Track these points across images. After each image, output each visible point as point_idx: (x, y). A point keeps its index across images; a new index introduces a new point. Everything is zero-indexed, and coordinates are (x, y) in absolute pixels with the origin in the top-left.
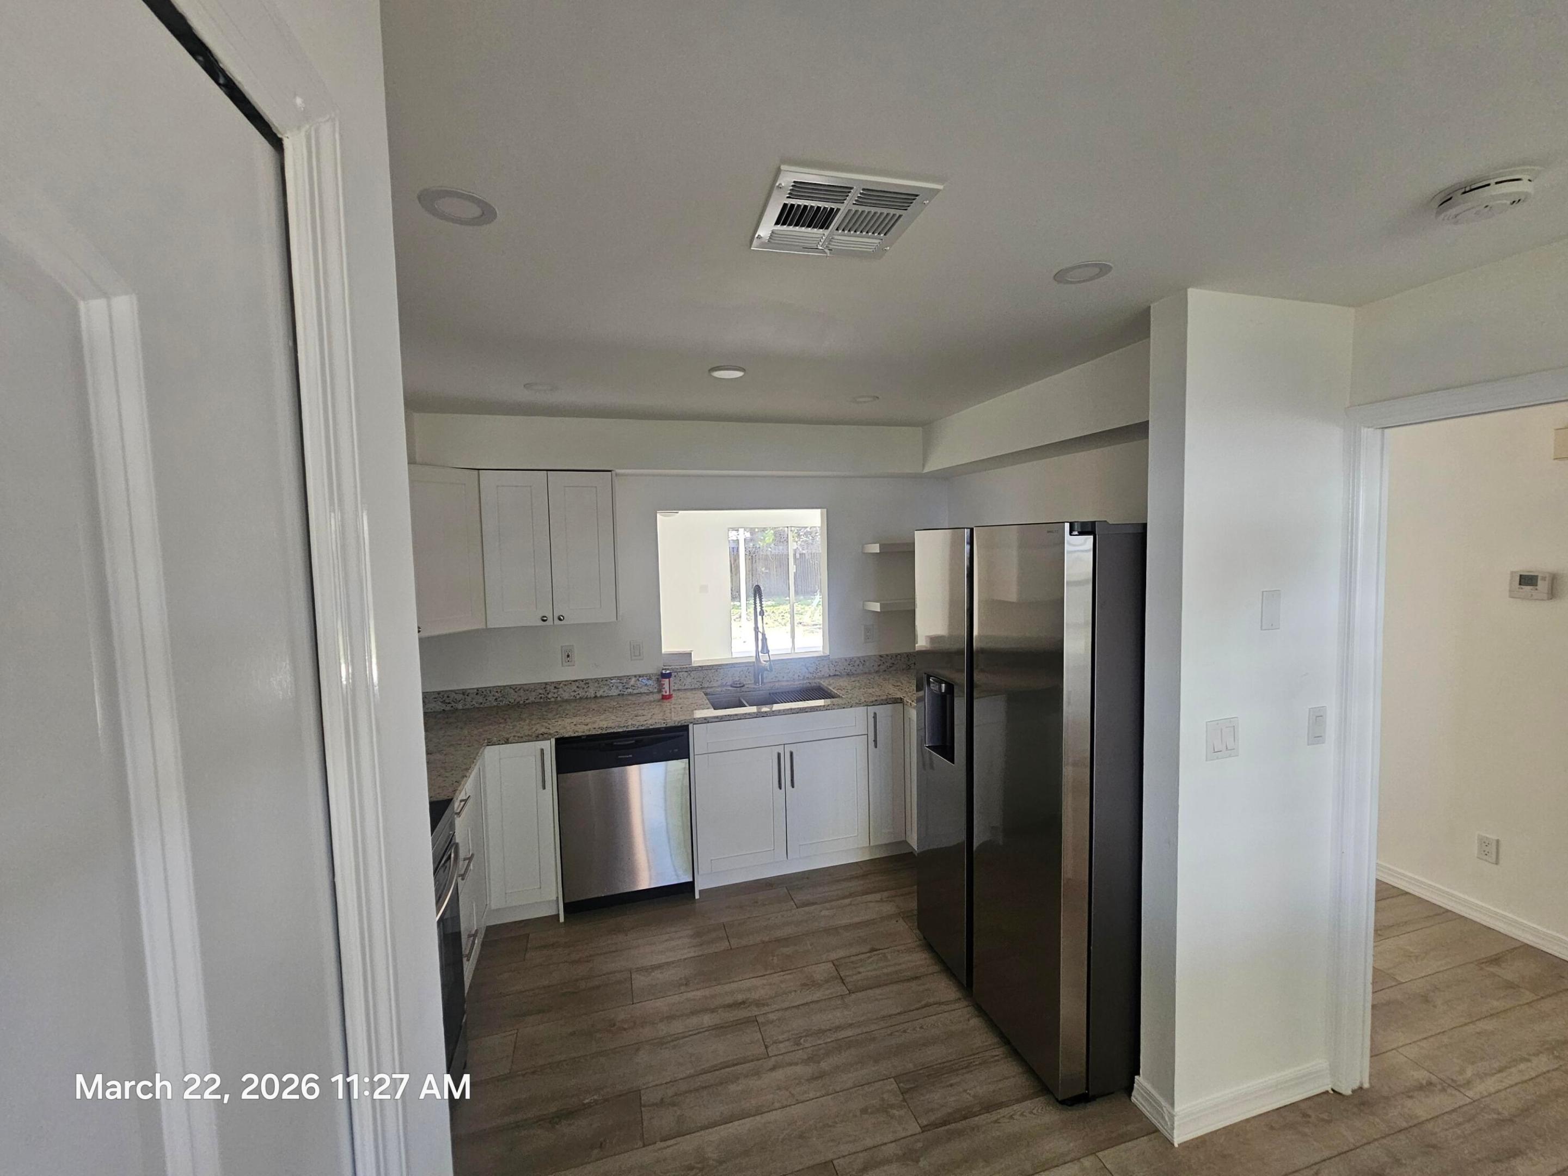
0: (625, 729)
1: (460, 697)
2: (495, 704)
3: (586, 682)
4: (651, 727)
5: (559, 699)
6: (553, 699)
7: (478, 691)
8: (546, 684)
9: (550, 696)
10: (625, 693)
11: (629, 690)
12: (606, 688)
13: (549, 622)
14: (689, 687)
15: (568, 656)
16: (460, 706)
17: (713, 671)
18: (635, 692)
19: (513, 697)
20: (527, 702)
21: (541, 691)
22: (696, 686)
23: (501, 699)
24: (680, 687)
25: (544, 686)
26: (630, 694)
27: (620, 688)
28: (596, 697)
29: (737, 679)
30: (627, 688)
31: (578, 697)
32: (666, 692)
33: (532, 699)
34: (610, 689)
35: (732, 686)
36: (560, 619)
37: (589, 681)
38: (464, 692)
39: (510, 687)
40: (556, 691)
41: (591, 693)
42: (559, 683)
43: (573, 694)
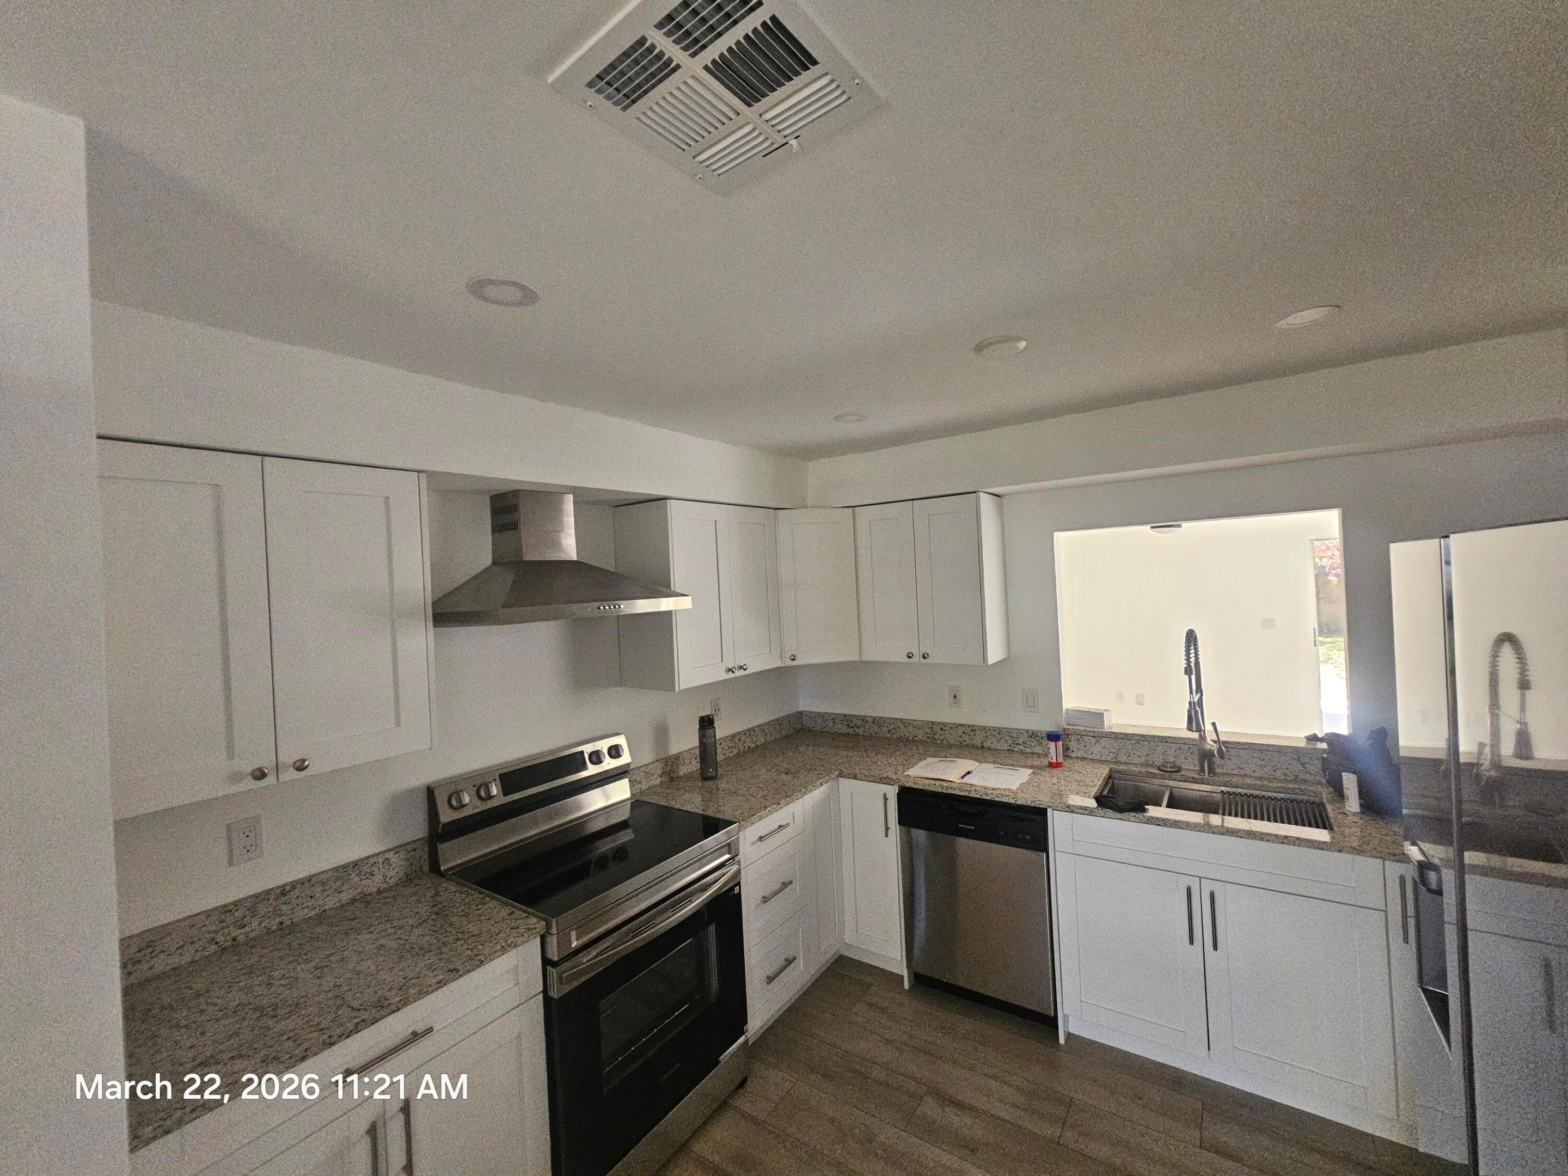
1: (859, 723)
2: (888, 735)
3: (973, 729)
4: (997, 799)
5: (945, 742)
6: (939, 741)
7: (875, 720)
8: (933, 723)
9: (936, 737)
10: (1016, 749)
11: (1021, 747)
12: (994, 740)
13: (916, 659)
14: (1098, 757)
15: (955, 697)
16: (860, 732)
17: (1133, 742)
18: (1028, 750)
19: (903, 732)
20: (916, 739)
21: (928, 731)
22: (1108, 759)
23: (893, 731)
24: (1085, 755)
25: (930, 725)
26: (1022, 752)
27: (1010, 742)
28: (983, 747)
29: (1172, 759)
30: (1018, 744)
31: (964, 744)
32: (1052, 759)
33: (920, 737)
34: (998, 741)
35: (1159, 769)
36: (924, 657)
37: (976, 728)
38: (863, 719)
39: (902, 720)
40: (942, 732)
41: (977, 741)
42: (946, 724)
43: (959, 739)
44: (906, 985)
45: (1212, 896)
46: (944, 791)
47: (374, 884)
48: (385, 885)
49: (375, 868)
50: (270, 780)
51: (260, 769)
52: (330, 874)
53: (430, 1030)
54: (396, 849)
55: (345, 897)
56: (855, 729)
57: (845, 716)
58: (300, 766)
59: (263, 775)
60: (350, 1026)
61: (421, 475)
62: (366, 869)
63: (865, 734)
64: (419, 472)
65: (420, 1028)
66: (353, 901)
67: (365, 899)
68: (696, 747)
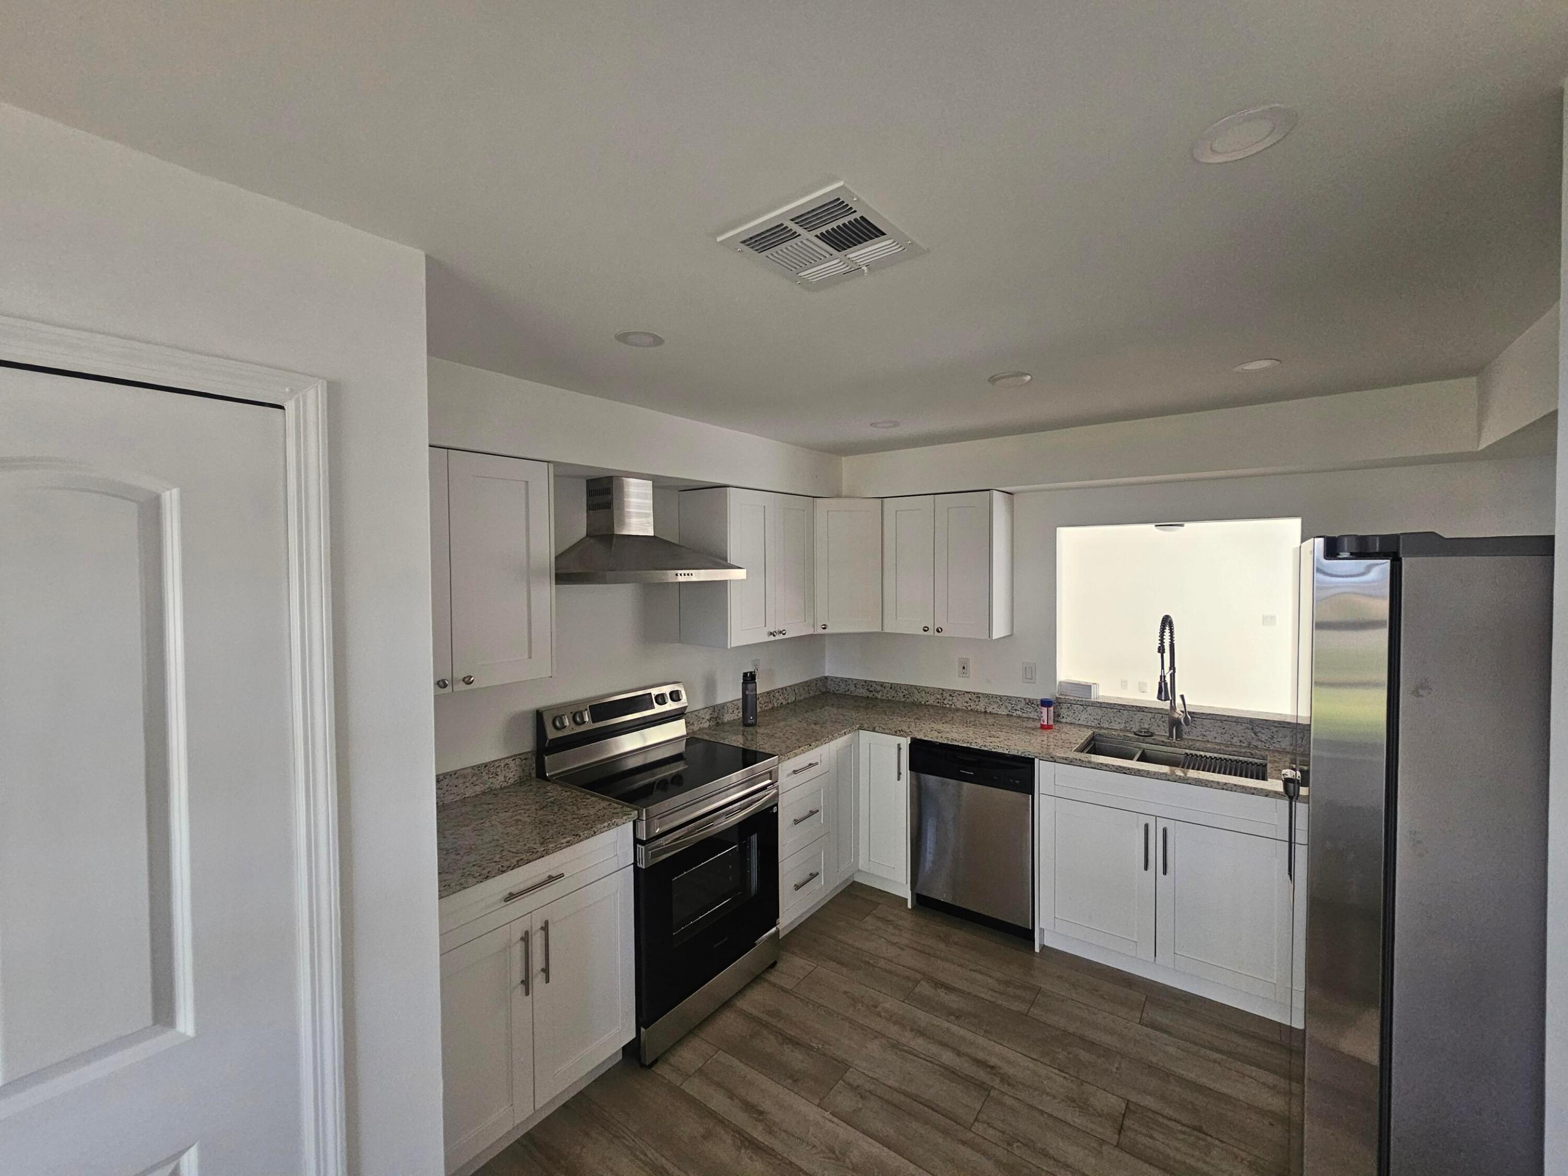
0: (968, 745)
1: (879, 688)
2: (903, 700)
3: (978, 696)
4: (993, 750)
5: (953, 706)
6: (948, 706)
7: (892, 686)
8: (943, 690)
9: (945, 702)
10: (1014, 714)
11: (1019, 713)
12: (996, 706)
13: (930, 633)
14: (1084, 723)
15: (964, 668)
16: (879, 697)
17: (1115, 710)
18: (1024, 715)
19: (917, 697)
20: (927, 703)
21: (939, 697)
22: (1093, 724)
23: (908, 696)
24: (1074, 721)
25: (941, 692)
26: (1019, 717)
27: (1010, 708)
28: (985, 712)
29: (1146, 726)
30: (1016, 710)
31: (969, 708)
32: (1043, 722)
33: (931, 702)
34: (999, 707)
35: (1136, 734)
36: (938, 631)
37: (980, 695)
38: (882, 685)
39: (915, 687)
40: (951, 698)
41: (981, 707)
42: (954, 691)
43: (966, 704)
44: (909, 906)
45: (1165, 830)
46: (949, 743)
47: (498, 782)
48: (505, 784)
49: (499, 770)
50: (449, 689)
51: (443, 681)
52: (470, 770)
53: (562, 875)
54: (514, 757)
55: (478, 789)
56: (874, 693)
57: (866, 682)
58: (468, 681)
59: (445, 686)
60: (514, 861)
61: (550, 464)
62: (492, 770)
63: (883, 698)
64: (548, 462)
65: (554, 874)
66: (484, 793)
67: (492, 792)
68: (739, 700)
